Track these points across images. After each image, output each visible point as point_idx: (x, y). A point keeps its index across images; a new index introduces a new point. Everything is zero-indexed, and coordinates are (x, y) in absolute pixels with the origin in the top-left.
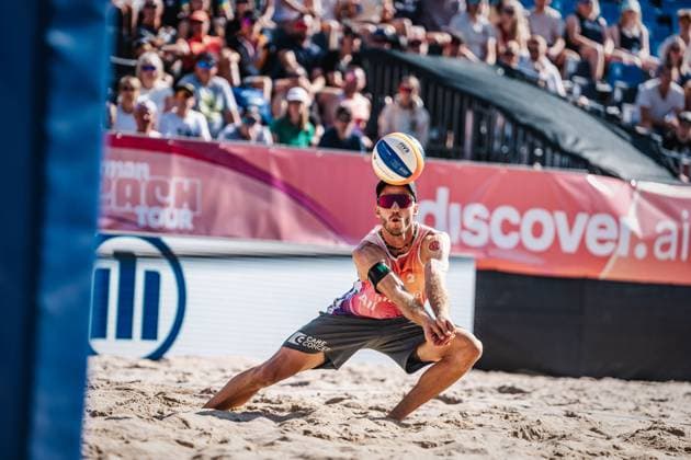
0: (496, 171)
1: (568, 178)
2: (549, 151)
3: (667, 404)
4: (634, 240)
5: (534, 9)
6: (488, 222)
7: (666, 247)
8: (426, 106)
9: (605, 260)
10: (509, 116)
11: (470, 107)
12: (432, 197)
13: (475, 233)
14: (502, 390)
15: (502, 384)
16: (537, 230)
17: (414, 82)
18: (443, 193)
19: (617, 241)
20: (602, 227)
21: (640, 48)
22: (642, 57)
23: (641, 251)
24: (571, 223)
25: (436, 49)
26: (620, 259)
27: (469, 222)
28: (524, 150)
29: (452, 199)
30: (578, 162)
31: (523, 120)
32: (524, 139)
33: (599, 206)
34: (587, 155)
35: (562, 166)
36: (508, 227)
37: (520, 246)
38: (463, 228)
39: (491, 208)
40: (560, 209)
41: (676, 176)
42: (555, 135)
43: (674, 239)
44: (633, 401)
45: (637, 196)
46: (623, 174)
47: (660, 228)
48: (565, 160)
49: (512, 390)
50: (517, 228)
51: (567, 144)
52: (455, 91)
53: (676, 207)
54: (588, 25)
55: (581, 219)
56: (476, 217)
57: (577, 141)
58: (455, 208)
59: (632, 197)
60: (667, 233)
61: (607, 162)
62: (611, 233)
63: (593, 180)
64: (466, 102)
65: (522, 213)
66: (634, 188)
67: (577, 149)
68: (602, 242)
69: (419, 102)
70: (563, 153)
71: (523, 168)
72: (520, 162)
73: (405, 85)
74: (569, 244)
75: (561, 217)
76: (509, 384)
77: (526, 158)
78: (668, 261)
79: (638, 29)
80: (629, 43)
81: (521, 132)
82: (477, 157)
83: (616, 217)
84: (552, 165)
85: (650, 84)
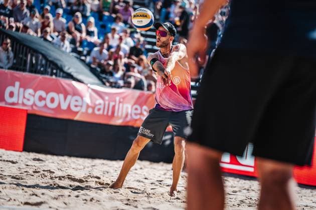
0: (38, 77)
1: (65, 82)
2: (58, 71)
3: (95, 167)
4: (88, 106)
5: (55, 18)
6: (34, 96)
7: (99, 110)
8: (12, 50)
9: (77, 113)
10: (44, 56)
11: (29, 52)
12: (13, 85)
13: (29, 100)
14: (34, 159)
15: (34, 157)
16: (52, 100)
17: (9, 41)
18: (17, 84)
19: (81, 106)
20: (77, 101)
21: (94, 36)
22: (94, 39)
23: (90, 111)
24: (65, 98)
25: (18, 29)
26: (83, 113)
27: (27, 96)
28: (49, 70)
29: (21, 86)
30: (69, 76)
31: (50, 59)
32: (50, 66)
33: (76, 93)
34: (72, 74)
35: (63, 77)
36: (41, 99)
37: (46, 106)
38: (24, 97)
39: (35, 91)
40: (61, 93)
41: (104, 84)
42: (61, 65)
43: (102, 107)
44: (83, 166)
45: (90, 90)
46: (85, 82)
47: (97, 102)
48: (64, 75)
49: (39, 160)
50: (45, 99)
51: (66, 69)
52: (24, 45)
53: (103, 95)
54: (77, 26)
55: (69, 97)
56: (30, 94)
57: (69, 69)
58: (22, 90)
59: (88, 91)
60: (100, 104)
61: (80, 77)
62: (79, 103)
63: (74, 83)
64: (28, 50)
65: (47, 93)
66: (89, 87)
67: (69, 71)
68: (76, 106)
69: (10, 48)
70: (64, 72)
71: (48, 77)
72: (48, 74)
73: (5, 42)
74: (64, 106)
75: (62, 96)
76: (37, 157)
77: (50, 73)
78: (99, 115)
79: (93, 29)
80: (90, 33)
81: (48, 63)
82: (31, 71)
83: (82, 98)
84: (59, 76)
85: (96, 49)
